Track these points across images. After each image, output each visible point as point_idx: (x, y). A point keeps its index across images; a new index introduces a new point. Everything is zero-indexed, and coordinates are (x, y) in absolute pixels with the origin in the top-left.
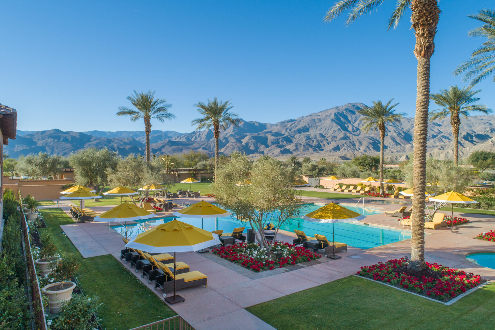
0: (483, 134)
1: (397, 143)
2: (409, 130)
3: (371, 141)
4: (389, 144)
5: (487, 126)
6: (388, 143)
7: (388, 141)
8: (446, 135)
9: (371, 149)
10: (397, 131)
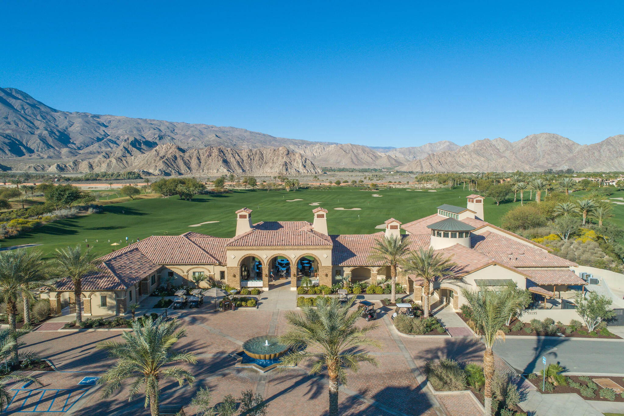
0: (152, 141)
1: (49, 146)
2: (67, 128)
3: (7, 141)
4: (37, 146)
5: (156, 132)
6: (35, 144)
7: (35, 142)
8: (114, 140)
9: (7, 152)
10: (49, 129)
